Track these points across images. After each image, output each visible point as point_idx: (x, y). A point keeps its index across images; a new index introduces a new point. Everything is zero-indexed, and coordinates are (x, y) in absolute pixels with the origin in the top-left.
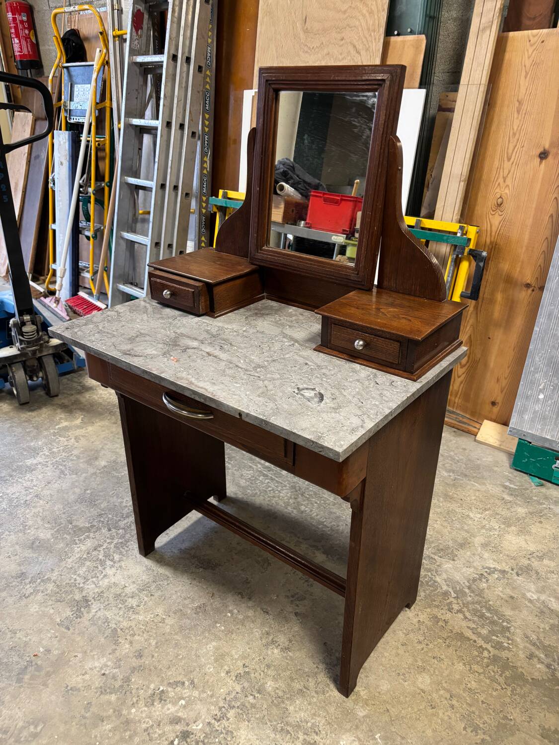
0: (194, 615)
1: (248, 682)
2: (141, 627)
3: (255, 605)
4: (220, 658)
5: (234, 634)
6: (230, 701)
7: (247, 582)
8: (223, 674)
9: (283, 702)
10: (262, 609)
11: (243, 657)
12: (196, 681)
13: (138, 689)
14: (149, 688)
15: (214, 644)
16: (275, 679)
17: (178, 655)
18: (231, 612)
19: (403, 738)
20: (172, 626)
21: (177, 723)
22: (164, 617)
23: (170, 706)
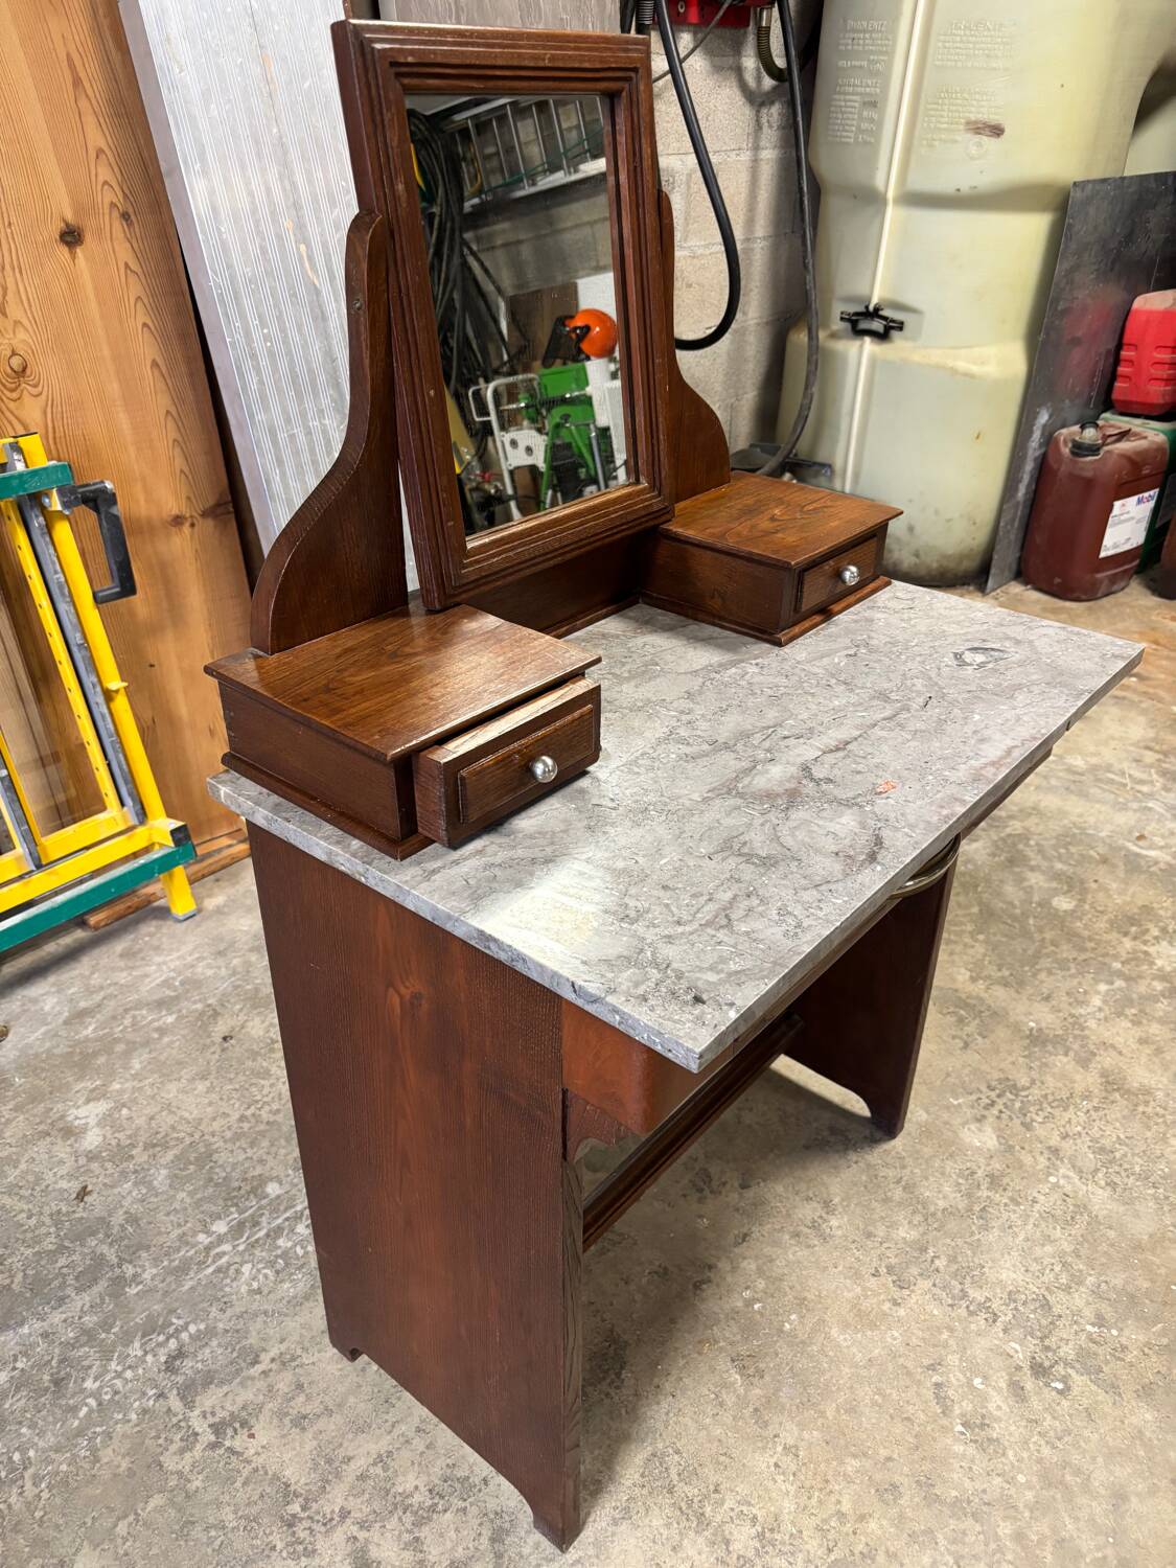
0: (767, 1378)
1: (907, 1267)
2: (814, 1501)
3: (728, 1257)
4: (865, 1320)
5: (806, 1294)
6: (953, 1298)
7: (664, 1273)
8: (902, 1312)
9: (933, 1215)
10: (737, 1244)
11: (857, 1276)
12: (925, 1362)
13: (972, 1479)
14: (964, 1455)
15: (834, 1332)
16: (893, 1225)
17: (874, 1403)
18: (749, 1303)
19: (948, 1075)
20: (802, 1426)
21: (1022, 1388)
22: (780, 1449)
23: (991, 1406)
